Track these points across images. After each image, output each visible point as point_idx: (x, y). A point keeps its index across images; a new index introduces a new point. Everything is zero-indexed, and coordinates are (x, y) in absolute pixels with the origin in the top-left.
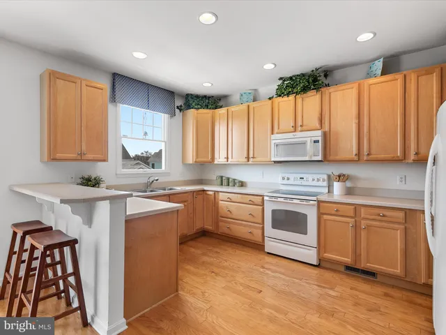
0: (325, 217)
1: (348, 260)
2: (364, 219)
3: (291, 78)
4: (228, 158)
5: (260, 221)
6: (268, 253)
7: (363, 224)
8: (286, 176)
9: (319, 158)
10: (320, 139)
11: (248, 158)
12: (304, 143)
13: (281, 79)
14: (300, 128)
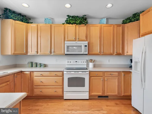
0: (92, 78)
1: (100, 94)
2: (106, 77)
3: (73, 17)
4: (37, 52)
5: (61, 84)
6: (65, 99)
7: (106, 78)
8: (69, 61)
9: (87, 53)
10: (87, 45)
11: (51, 52)
12: (81, 46)
13: (68, 16)
14: (77, 40)
